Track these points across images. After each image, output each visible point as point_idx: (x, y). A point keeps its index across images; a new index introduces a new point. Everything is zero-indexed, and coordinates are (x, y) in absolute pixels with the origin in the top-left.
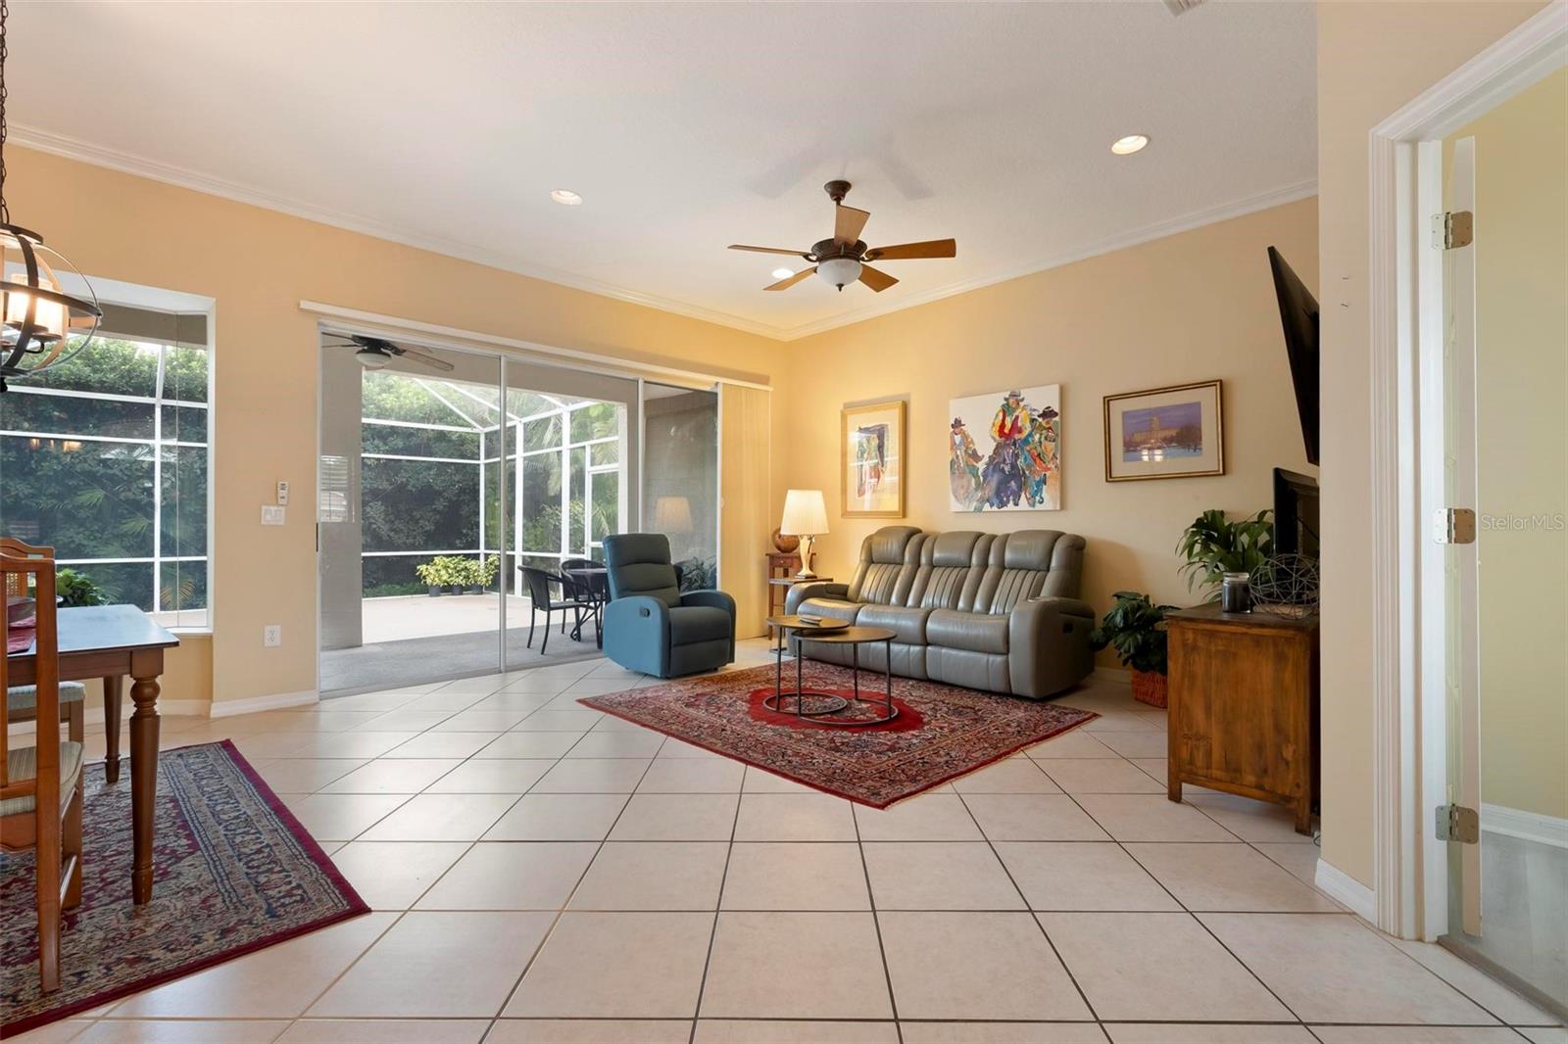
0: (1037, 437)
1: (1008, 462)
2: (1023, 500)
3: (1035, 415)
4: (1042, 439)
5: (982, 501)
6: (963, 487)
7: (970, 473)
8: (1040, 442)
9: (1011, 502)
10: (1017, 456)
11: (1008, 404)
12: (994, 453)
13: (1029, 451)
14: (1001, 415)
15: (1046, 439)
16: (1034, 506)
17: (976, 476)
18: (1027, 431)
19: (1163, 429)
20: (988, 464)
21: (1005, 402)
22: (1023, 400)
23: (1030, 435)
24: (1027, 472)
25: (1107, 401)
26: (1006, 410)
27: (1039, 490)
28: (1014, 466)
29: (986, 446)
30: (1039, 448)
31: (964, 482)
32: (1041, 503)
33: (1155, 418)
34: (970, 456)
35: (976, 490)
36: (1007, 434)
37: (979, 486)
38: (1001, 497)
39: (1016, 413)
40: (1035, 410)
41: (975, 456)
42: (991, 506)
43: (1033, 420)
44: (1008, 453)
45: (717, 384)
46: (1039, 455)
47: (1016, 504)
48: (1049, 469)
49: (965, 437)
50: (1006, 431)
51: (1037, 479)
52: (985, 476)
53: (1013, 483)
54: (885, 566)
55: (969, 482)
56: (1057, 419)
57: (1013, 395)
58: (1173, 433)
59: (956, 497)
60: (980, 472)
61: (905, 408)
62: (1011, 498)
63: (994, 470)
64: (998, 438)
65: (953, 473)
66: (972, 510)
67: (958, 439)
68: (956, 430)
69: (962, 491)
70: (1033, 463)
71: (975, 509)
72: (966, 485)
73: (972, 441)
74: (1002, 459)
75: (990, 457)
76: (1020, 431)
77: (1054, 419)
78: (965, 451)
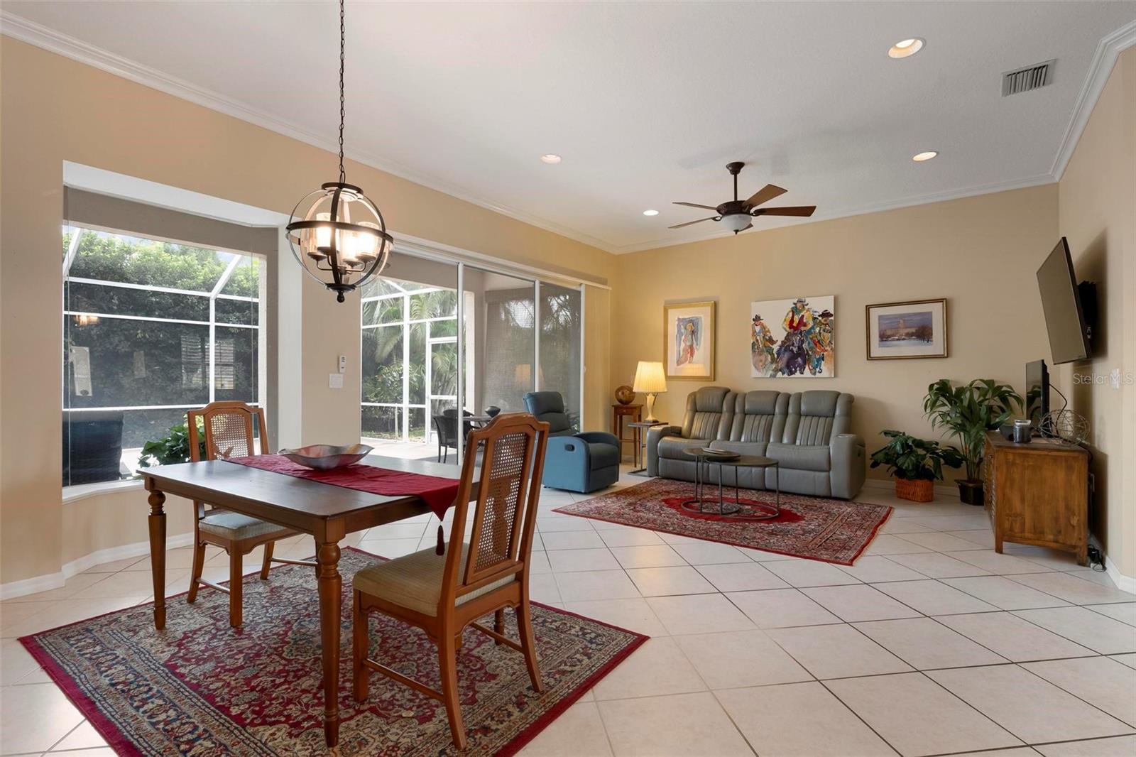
0: (817, 330)
1: (796, 345)
2: (807, 370)
3: (816, 315)
4: (821, 331)
5: (776, 370)
6: (761, 361)
7: (767, 351)
8: (820, 333)
9: (798, 372)
10: (803, 342)
11: (796, 307)
12: (786, 339)
13: (812, 339)
14: (791, 315)
15: (824, 331)
16: (815, 374)
17: (772, 354)
18: (810, 325)
19: (906, 328)
20: (781, 347)
21: (794, 306)
22: (807, 305)
23: (812, 328)
24: (810, 353)
25: (868, 308)
26: (795, 311)
27: (818, 365)
28: (800, 348)
30: (819, 337)
31: (763, 358)
32: (820, 372)
33: (901, 321)
34: (767, 340)
35: (772, 363)
36: (795, 327)
37: (773, 360)
38: (790, 368)
39: (803, 313)
40: (816, 312)
41: (771, 341)
42: (783, 374)
43: (815, 319)
44: (796, 340)
45: (581, 284)
46: (819, 341)
47: (802, 373)
48: (826, 351)
49: (763, 327)
50: (795, 325)
51: (818, 357)
52: (779, 353)
53: (799, 359)
54: (708, 414)
55: (766, 358)
56: (832, 318)
57: (800, 301)
58: (913, 330)
59: (756, 367)
60: (775, 351)
61: (715, 306)
62: (798, 369)
63: (785, 351)
64: (788, 329)
65: (754, 351)
66: (769, 376)
67: (758, 329)
68: (756, 323)
69: (761, 364)
70: (815, 346)
71: (771, 376)
72: (764, 360)
73: (769, 331)
74: (791, 343)
75: (782, 342)
76: (805, 325)
77: (830, 318)
78: (764, 337)
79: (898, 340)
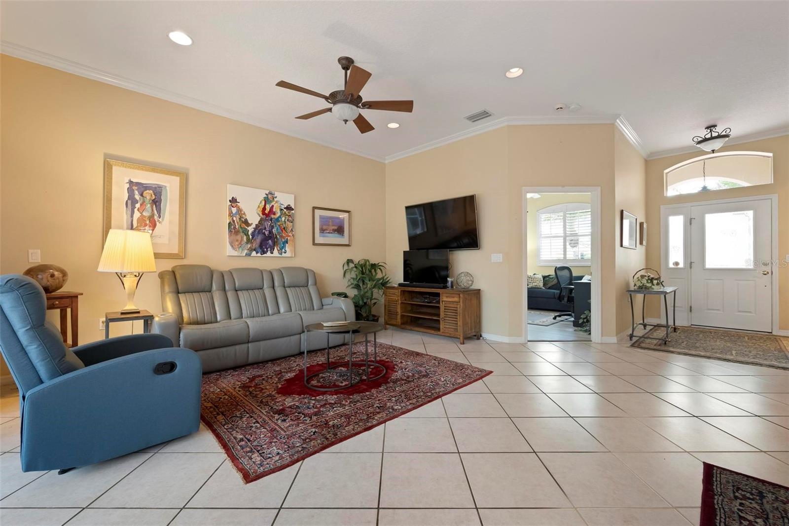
1: (267, 229)
2: (276, 251)
3: (283, 207)
4: (286, 220)
5: (251, 250)
6: (237, 241)
7: (243, 232)
8: (285, 222)
9: (269, 252)
10: (273, 227)
11: (268, 197)
12: (259, 223)
13: (279, 226)
14: (263, 202)
15: (288, 221)
16: (281, 254)
17: (247, 235)
18: (278, 214)
19: (333, 226)
20: (255, 229)
21: (266, 196)
22: (276, 197)
23: (280, 217)
24: (278, 236)
25: (314, 209)
26: (266, 200)
27: (284, 247)
28: (271, 232)
29: (254, 219)
30: (284, 225)
31: (239, 237)
32: (285, 253)
33: (330, 221)
34: (243, 222)
35: (247, 243)
36: (267, 214)
37: (248, 241)
38: (263, 248)
39: (273, 204)
40: (282, 204)
41: (246, 223)
42: (257, 253)
43: (281, 210)
44: (267, 225)
46: (284, 228)
47: (272, 253)
48: (289, 236)
49: (239, 210)
50: (267, 212)
51: (283, 240)
52: (253, 234)
53: (270, 241)
54: (195, 295)
55: (242, 238)
56: (293, 212)
57: (270, 193)
58: (336, 228)
59: (232, 246)
60: (250, 233)
62: (269, 249)
63: (259, 233)
64: (261, 215)
65: (230, 231)
66: (244, 255)
67: (234, 210)
68: (233, 205)
69: (237, 243)
70: (281, 232)
71: (246, 255)
72: (240, 239)
73: (244, 214)
74: (263, 227)
75: (256, 225)
76: (274, 214)
77: (292, 212)
78: (240, 219)
79: (329, 233)
